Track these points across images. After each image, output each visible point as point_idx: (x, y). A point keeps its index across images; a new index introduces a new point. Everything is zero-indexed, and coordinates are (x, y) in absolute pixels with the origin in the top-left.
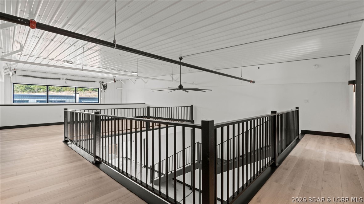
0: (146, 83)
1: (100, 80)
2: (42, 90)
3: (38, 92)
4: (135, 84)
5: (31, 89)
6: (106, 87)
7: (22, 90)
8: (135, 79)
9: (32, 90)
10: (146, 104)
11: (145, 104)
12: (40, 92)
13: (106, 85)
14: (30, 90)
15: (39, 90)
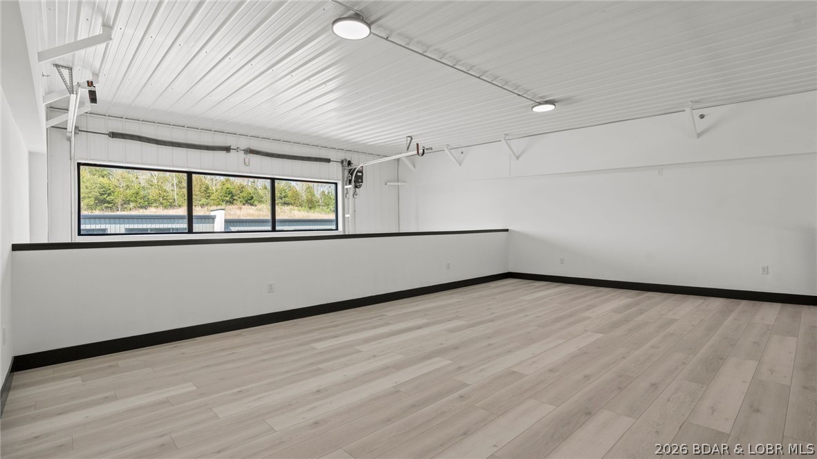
0: (518, 158)
1: (341, 156)
2: (132, 205)
3: (123, 209)
4: (460, 164)
5: (109, 203)
6: (361, 177)
7: (88, 205)
8: (463, 149)
9: (109, 205)
10: (513, 231)
11: (507, 230)
12: (128, 209)
13: (362, 172)
14: (106, 205)
15: (125, 206)
